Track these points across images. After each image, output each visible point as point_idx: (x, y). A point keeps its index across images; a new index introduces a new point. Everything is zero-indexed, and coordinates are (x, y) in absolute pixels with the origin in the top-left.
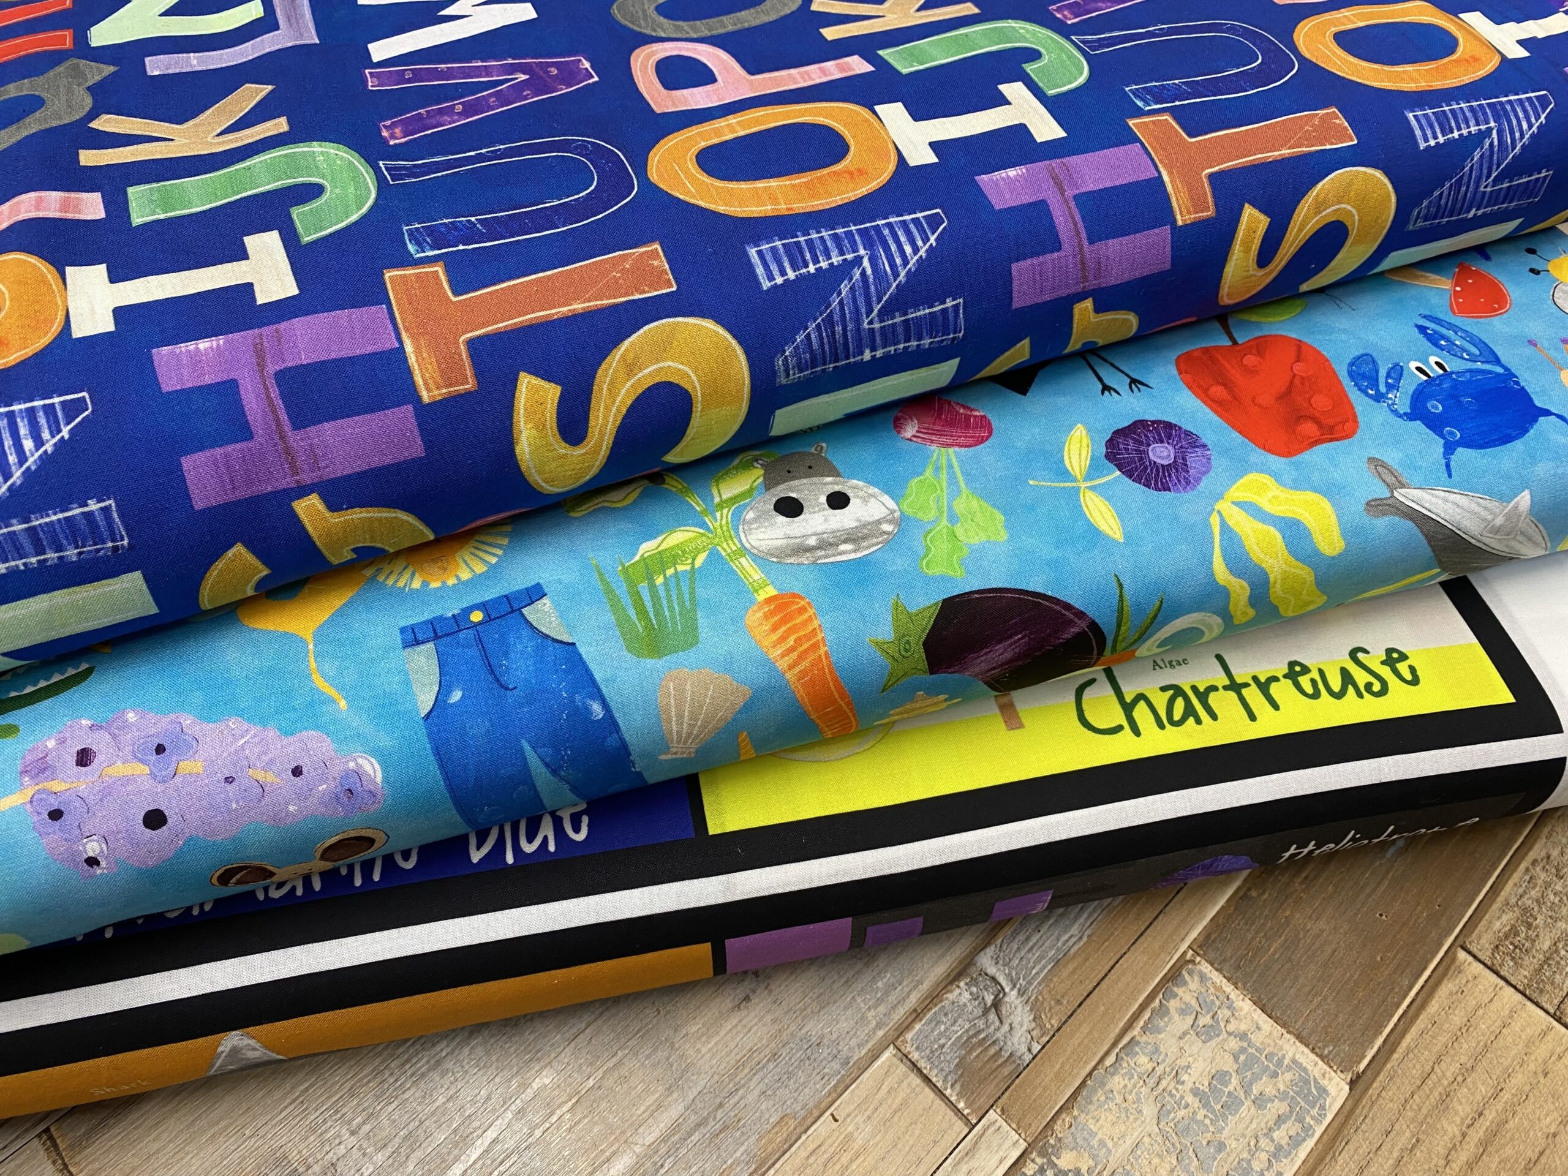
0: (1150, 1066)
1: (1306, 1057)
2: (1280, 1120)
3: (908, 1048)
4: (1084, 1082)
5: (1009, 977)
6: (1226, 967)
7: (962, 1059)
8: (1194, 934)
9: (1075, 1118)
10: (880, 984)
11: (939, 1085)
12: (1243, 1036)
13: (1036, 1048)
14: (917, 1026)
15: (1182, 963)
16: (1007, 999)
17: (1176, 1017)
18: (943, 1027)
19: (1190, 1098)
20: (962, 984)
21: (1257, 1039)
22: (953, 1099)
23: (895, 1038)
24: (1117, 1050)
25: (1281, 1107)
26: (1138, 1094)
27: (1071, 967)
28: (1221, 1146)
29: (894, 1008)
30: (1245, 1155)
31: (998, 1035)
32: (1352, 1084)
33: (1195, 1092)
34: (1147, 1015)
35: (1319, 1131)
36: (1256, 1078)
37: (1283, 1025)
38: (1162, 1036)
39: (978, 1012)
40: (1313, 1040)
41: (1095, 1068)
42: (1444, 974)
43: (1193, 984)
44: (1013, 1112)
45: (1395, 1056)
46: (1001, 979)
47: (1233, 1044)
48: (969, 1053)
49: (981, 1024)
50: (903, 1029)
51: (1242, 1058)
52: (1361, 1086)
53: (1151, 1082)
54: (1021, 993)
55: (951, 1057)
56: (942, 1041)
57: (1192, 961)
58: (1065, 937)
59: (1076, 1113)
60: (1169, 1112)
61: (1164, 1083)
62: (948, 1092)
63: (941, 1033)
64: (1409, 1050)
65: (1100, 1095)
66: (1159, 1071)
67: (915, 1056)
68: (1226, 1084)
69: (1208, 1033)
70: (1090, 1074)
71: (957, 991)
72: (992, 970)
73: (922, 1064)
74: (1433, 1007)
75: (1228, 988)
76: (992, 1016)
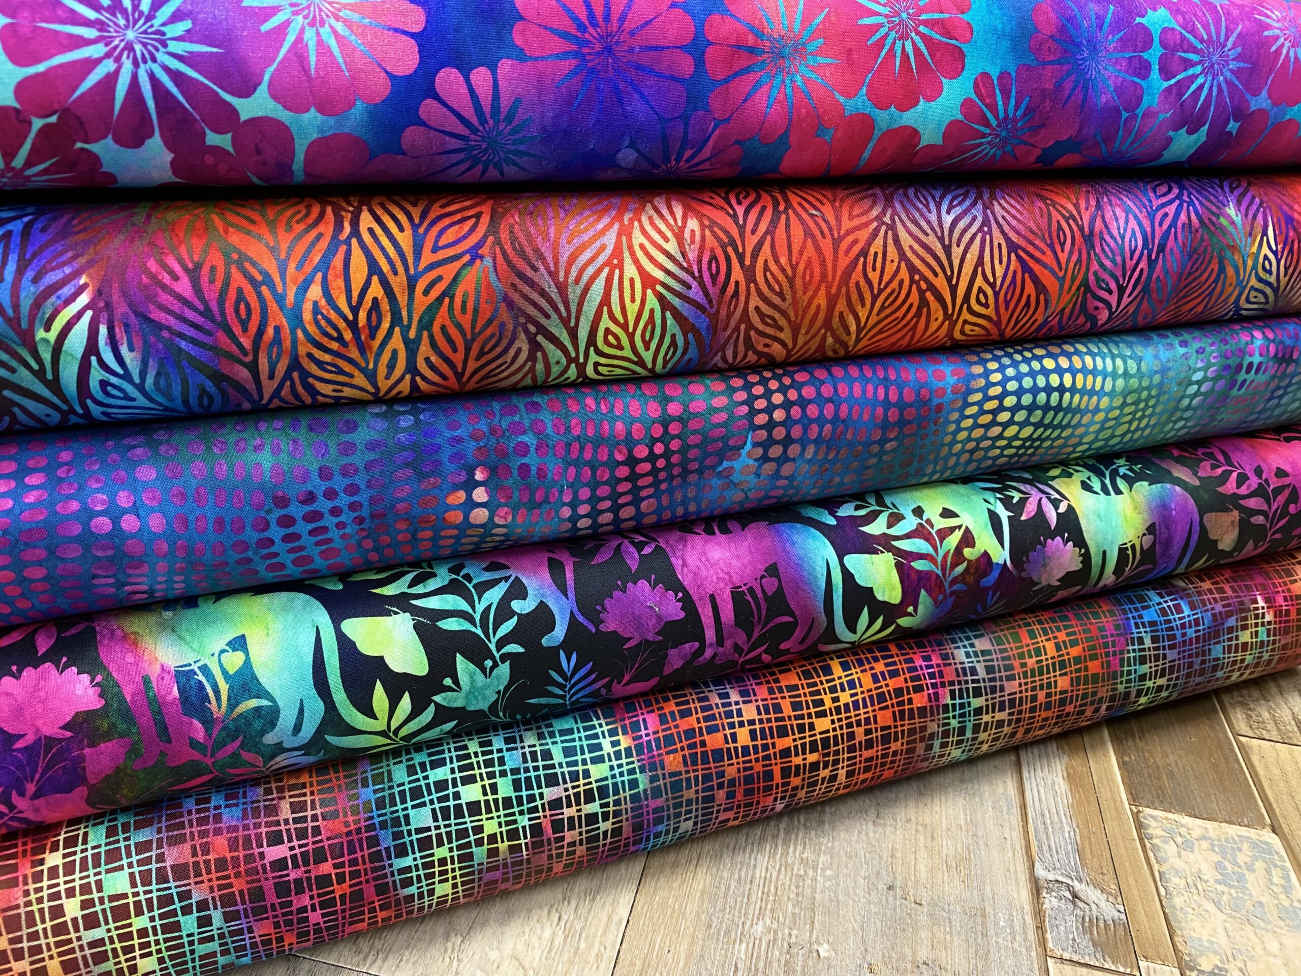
0: (1183, 882)
1: (1244, 831)
2: (1268, 871)
3: (1058, 954)
4: (1164, 912)
5: (1062, 874)
6: (1156, 804)
7: (1092, 940)
8: (1124, 796)
9: (1182, 936)
10: (1002, 924)
11: (1097, 964)
12: (1204, 838)
13: (1122, 908)
14: (1048, 936)
15: (1136, 816)
16: (1076, 889)
17: (1166, 847)
18: (1062, 928)
19: (1221, 888)
20: (1044, 895)
21: (1212, 834)
22: (1113, 968)
23: (1045, 954)
24: (1159, 884)
25: (1259, 865)
26: (1195, 901)
27: (1087, 850)
28: (1261, 904)
29: (1025, 933)
30: (1276, 902)
31: (1095, 913)
32: (1274, 831)
33: (1219, 882)
34: (1151, 854)
35: (1288, 865)
36: (1235, 856)
37: (1214, 820)
38: (1170, 861)
39: (1071, 907)
40: (1234, 819)
41: (1161, 901)
42: (1247, 753)
43: (1153, 824)
44: (1150, 955)
45: (1275, 806)
46: (1060, 879)
47: (1205, 845)
48: (1091, 934)
49: (1078, 911)
50: (1043, 943)
51: (1217, 849)
52: (1278, 831)
53: (1193, 890)
54: (1081, 881)
55: (1085, 942)
56: (1071, 937)
57: (1139, 812)
58: (1067, 835)
59: (1179, 933)
60: (1219, 901)
61: (1199, 886)
62: (1106, 966)
63: (1065, 932)
64: (1277, 800)
65: (1180, 915)
66: (1189, 881)
67: (1066, 956)
68: (1225, 868)
69: (1187, 845)
70: (1162, 906)
71: (1047, 901)
72: (1051, 877)
73: (1075, 958)
74: (1261, 771)
75: (1170, 815)
76: (1080, 904)
